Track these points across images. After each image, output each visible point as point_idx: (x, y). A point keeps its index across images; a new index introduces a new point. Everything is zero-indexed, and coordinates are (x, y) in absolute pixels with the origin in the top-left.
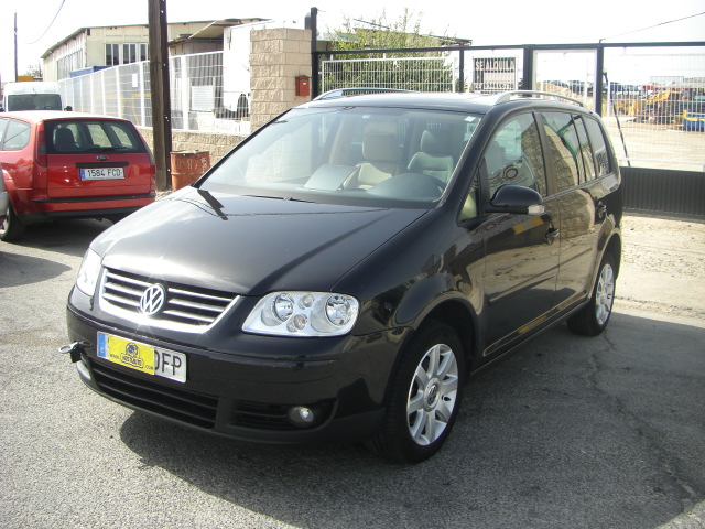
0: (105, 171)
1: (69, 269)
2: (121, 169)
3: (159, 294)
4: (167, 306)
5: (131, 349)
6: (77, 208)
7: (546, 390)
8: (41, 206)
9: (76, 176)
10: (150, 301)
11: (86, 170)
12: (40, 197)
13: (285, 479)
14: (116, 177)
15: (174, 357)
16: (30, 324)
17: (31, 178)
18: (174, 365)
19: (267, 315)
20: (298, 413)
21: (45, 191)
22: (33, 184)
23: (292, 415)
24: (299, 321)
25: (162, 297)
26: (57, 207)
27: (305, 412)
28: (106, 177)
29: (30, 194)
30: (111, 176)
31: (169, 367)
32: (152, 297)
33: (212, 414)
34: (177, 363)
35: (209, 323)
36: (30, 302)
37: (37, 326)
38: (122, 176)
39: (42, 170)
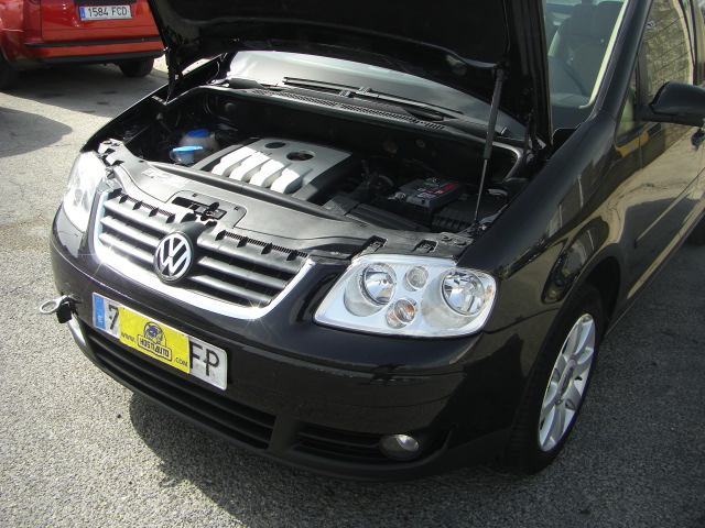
0: (109, 9)
1: (68, 130)
2: (128, 7)
3: (183, 249)
4: (196, 269)
5: (153, 331)
6: (77, 53)
7: (669, 333)
8: (35, 51)
9: (74, 14)
10: (170, 260)
11: (86, 9)
12: (35, 40)
13: (363, 501)
14: (122, 17)
15: (208, 352)
16: (17, 213)
17: (22, 17)
18: (208, 362)
19: (353, 299)
20: (396, 442)
21: (39, 34)
22: (25, 25)
23: (386, 445)
24: (404, 310)
25: (187, 255)
26: (54, 52)
27: (404, 438)
28: (110, 16)
29: (22, 37)
30: (116, 16)
31: (200, 363)
32: (172, 252)
33: (268, 433)
34: (213, 359)
35: (264, 305)
36: (19, 179)
37: (26, 216)
38: (129, 15)
39: (35, 7)
